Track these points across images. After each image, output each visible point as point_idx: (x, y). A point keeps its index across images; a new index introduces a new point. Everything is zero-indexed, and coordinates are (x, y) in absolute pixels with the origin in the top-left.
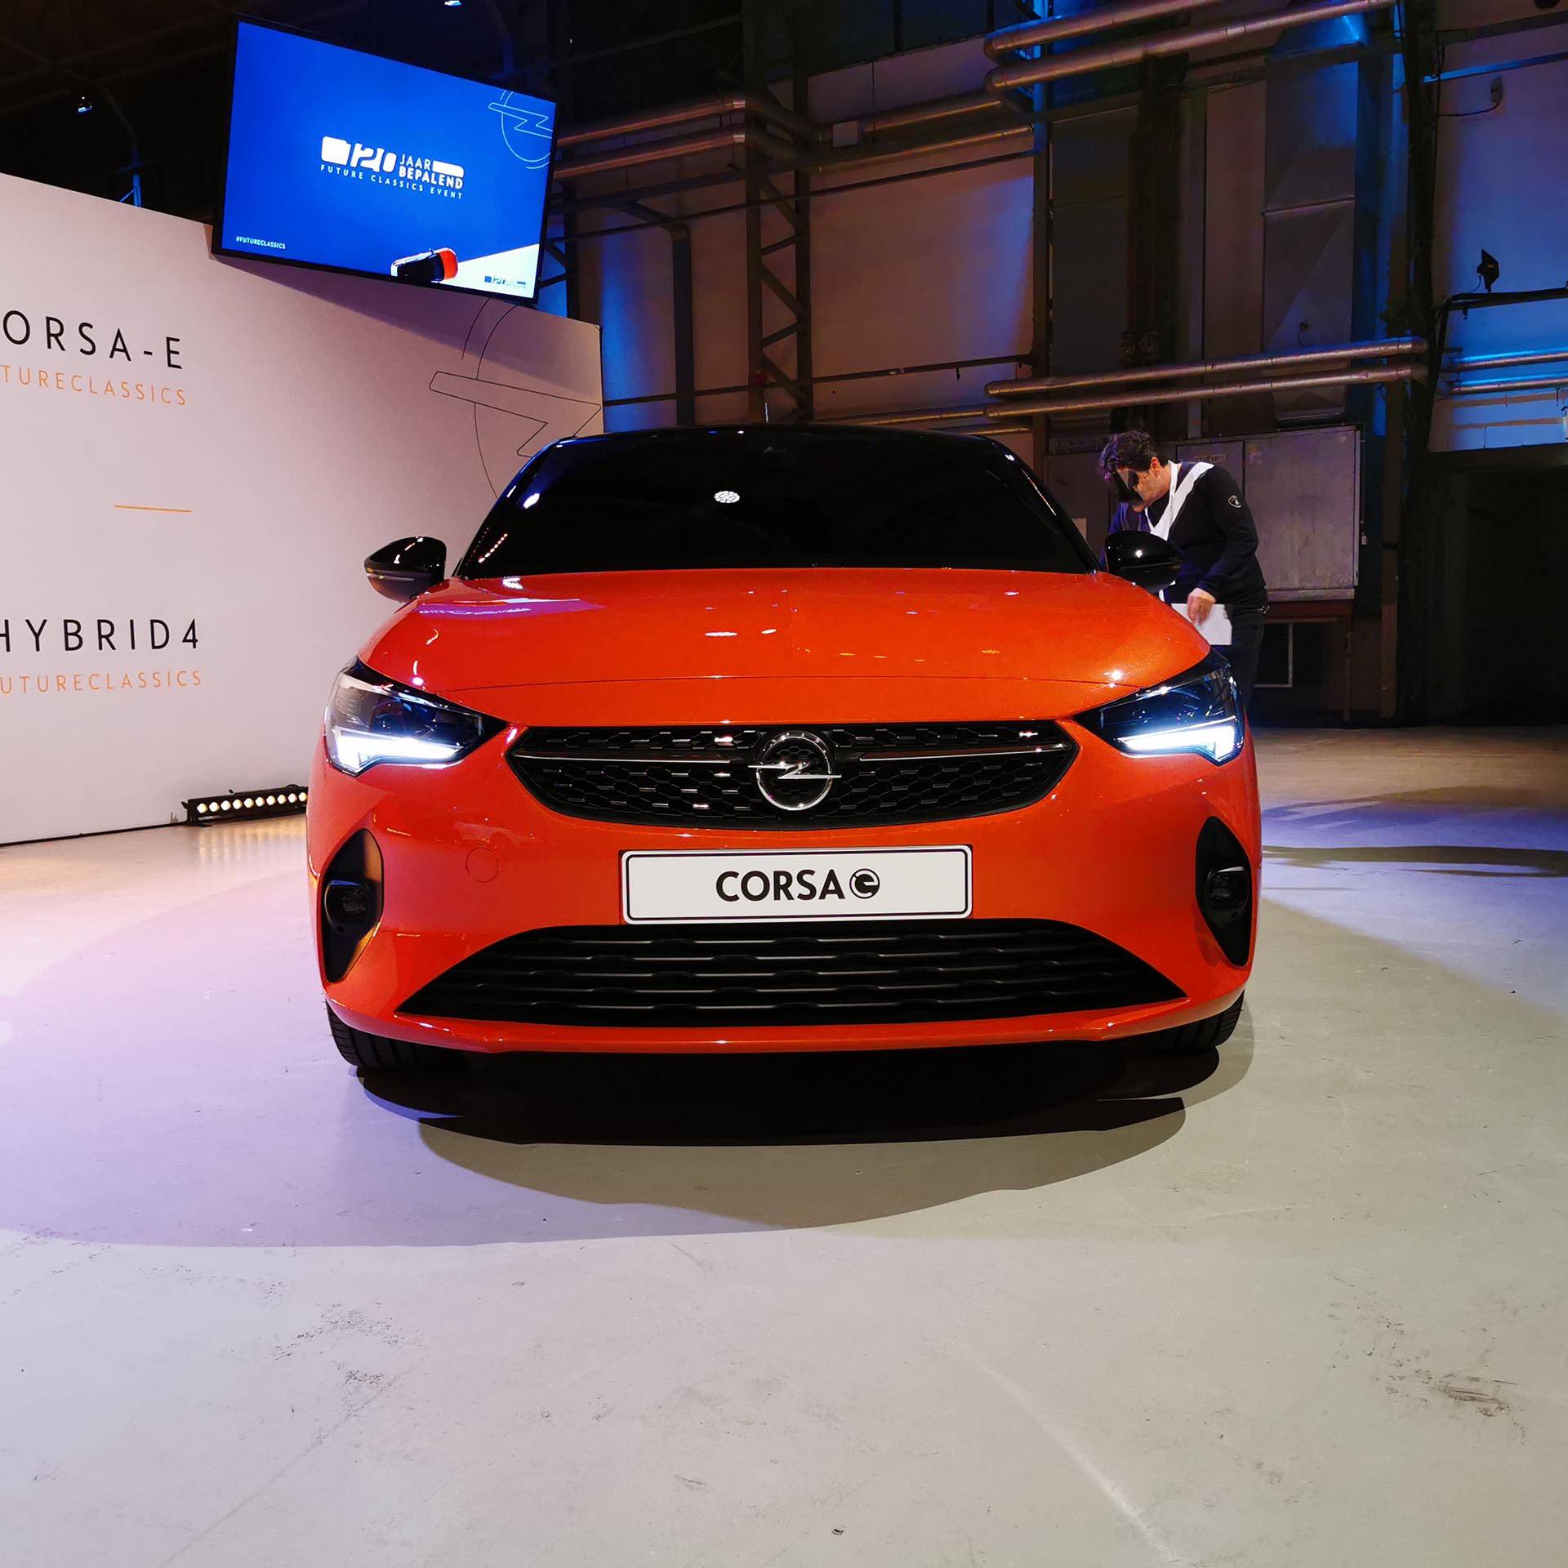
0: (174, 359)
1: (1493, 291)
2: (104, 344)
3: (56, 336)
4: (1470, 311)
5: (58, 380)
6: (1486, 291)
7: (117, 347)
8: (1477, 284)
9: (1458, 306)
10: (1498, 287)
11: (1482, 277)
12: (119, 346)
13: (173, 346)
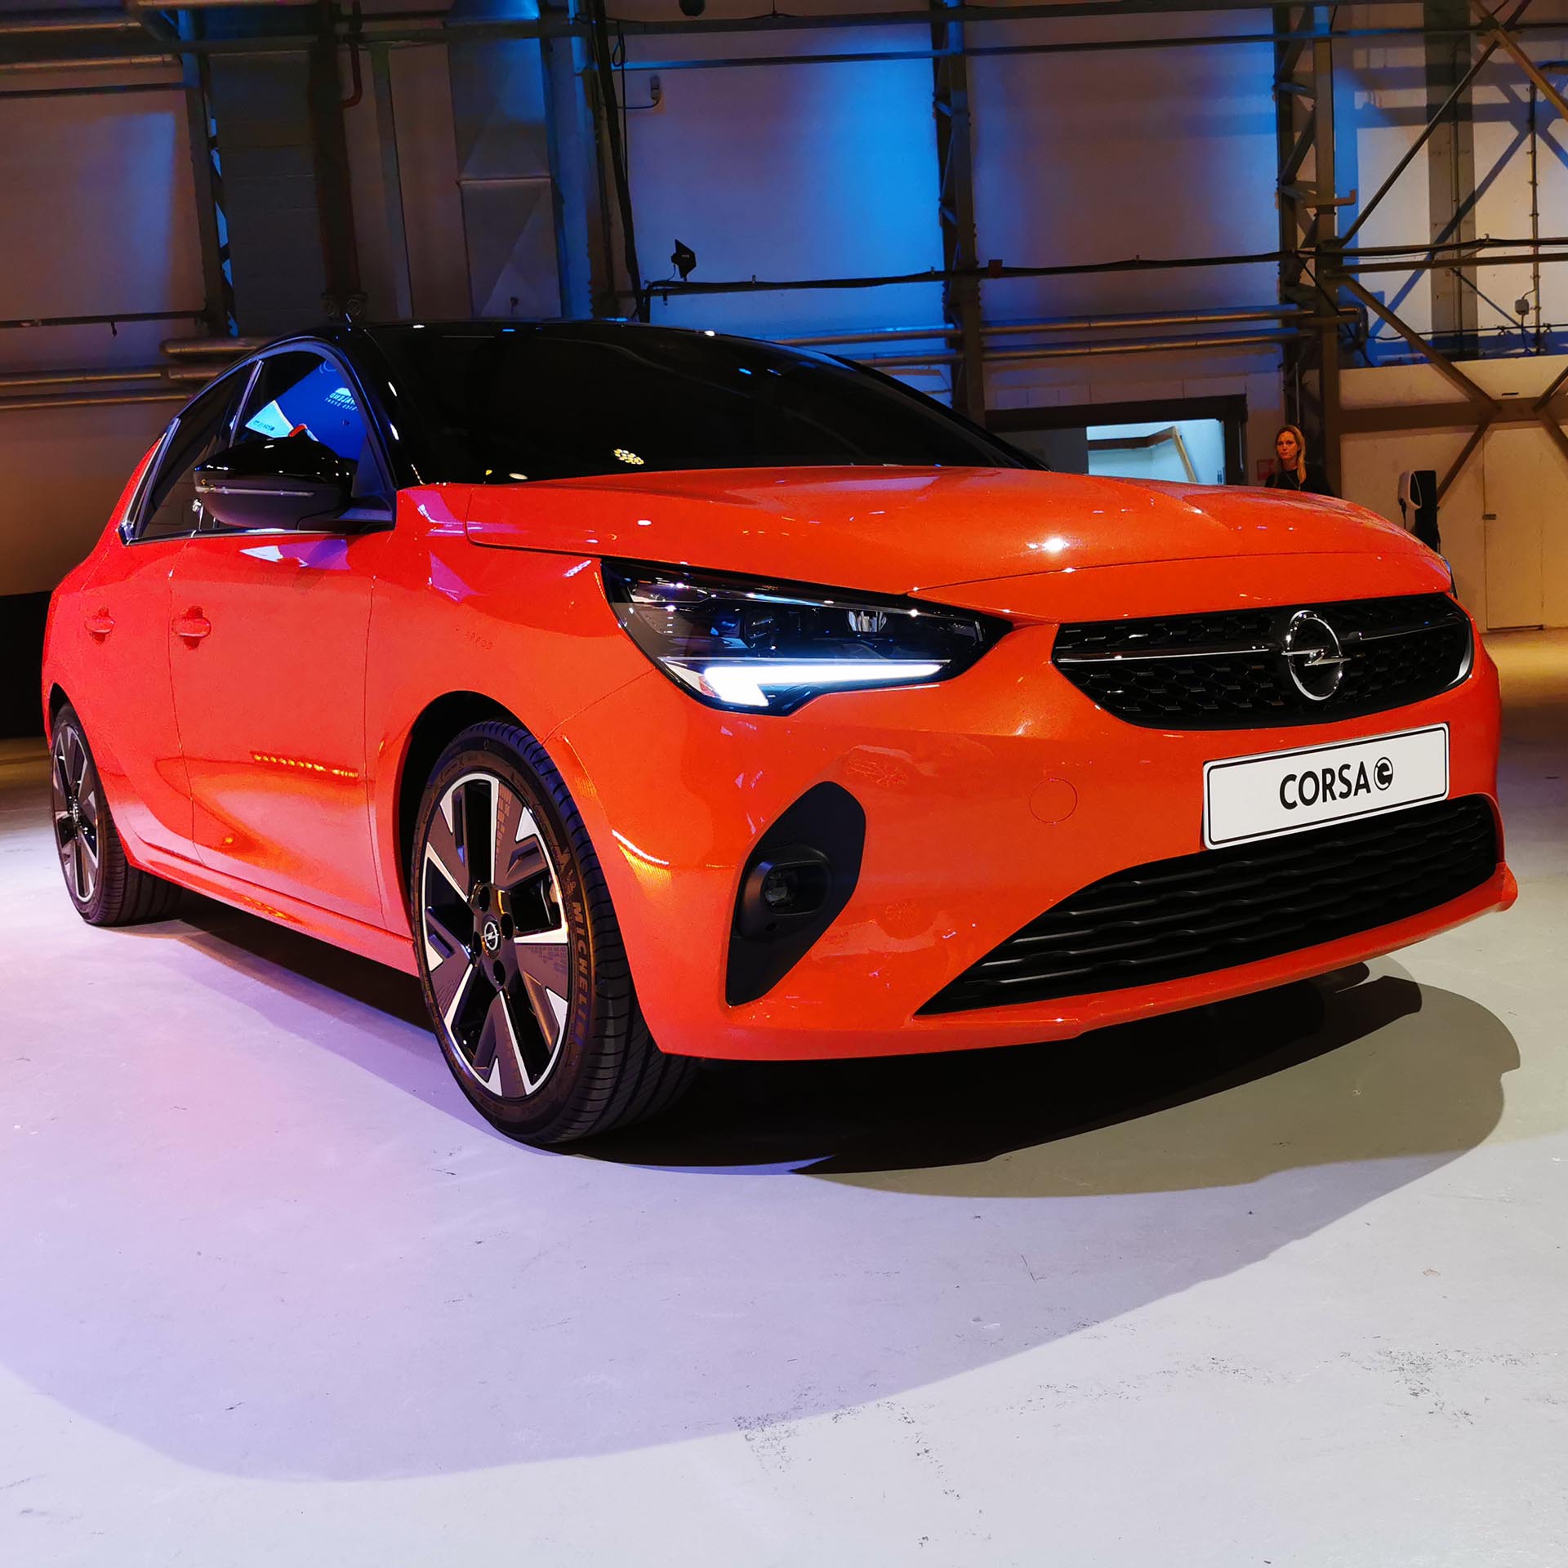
1: (689, 280)
4: (669, 297)
6: (682, 280)
8: (672, 273)
9: (657, 293)
10: (693, 277)
11: (677, 267)
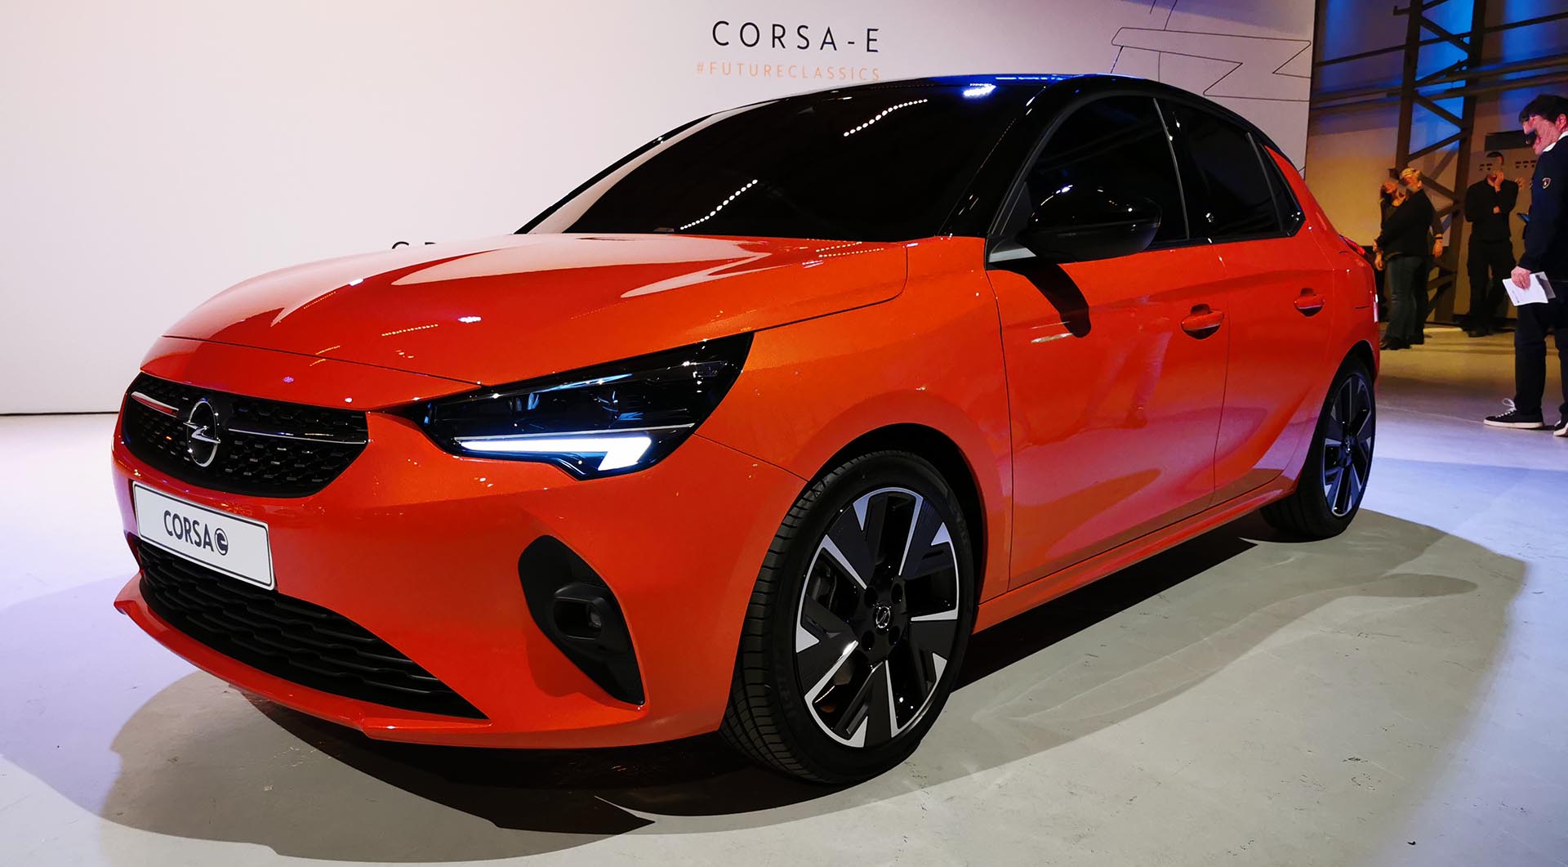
0: (872, 45)
2: (816, 41)
3: (779, 38)
5: (778, 71)
7: (827, 41)
12: (829, 40)
13: (873, 35)
